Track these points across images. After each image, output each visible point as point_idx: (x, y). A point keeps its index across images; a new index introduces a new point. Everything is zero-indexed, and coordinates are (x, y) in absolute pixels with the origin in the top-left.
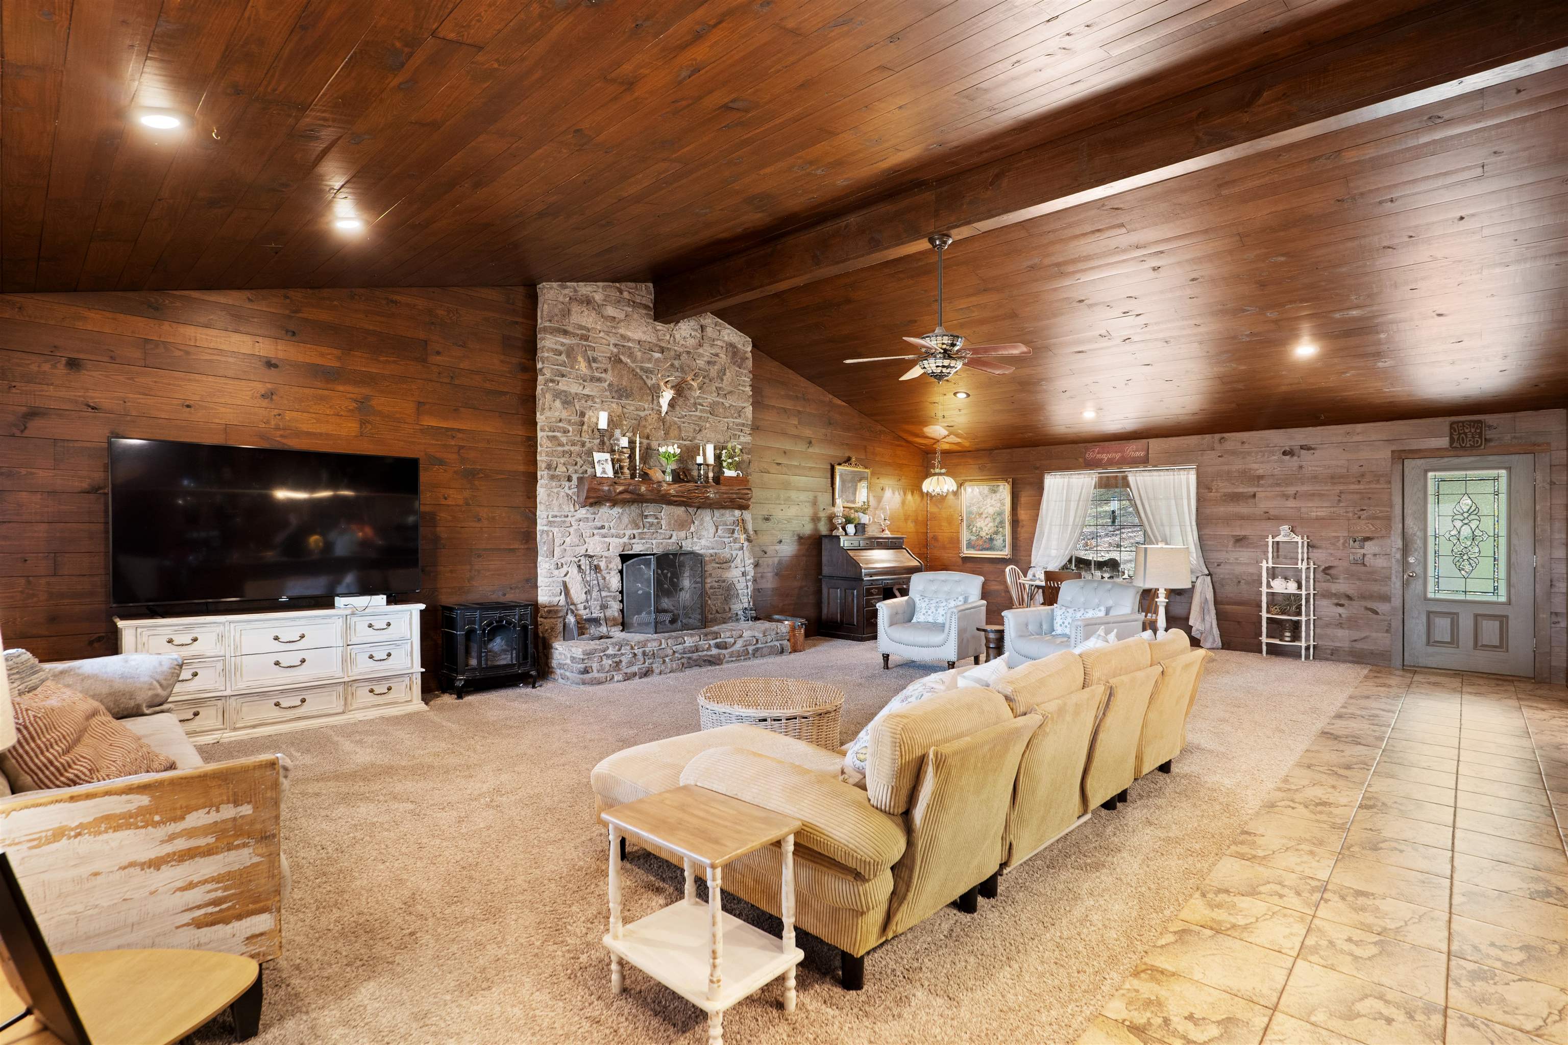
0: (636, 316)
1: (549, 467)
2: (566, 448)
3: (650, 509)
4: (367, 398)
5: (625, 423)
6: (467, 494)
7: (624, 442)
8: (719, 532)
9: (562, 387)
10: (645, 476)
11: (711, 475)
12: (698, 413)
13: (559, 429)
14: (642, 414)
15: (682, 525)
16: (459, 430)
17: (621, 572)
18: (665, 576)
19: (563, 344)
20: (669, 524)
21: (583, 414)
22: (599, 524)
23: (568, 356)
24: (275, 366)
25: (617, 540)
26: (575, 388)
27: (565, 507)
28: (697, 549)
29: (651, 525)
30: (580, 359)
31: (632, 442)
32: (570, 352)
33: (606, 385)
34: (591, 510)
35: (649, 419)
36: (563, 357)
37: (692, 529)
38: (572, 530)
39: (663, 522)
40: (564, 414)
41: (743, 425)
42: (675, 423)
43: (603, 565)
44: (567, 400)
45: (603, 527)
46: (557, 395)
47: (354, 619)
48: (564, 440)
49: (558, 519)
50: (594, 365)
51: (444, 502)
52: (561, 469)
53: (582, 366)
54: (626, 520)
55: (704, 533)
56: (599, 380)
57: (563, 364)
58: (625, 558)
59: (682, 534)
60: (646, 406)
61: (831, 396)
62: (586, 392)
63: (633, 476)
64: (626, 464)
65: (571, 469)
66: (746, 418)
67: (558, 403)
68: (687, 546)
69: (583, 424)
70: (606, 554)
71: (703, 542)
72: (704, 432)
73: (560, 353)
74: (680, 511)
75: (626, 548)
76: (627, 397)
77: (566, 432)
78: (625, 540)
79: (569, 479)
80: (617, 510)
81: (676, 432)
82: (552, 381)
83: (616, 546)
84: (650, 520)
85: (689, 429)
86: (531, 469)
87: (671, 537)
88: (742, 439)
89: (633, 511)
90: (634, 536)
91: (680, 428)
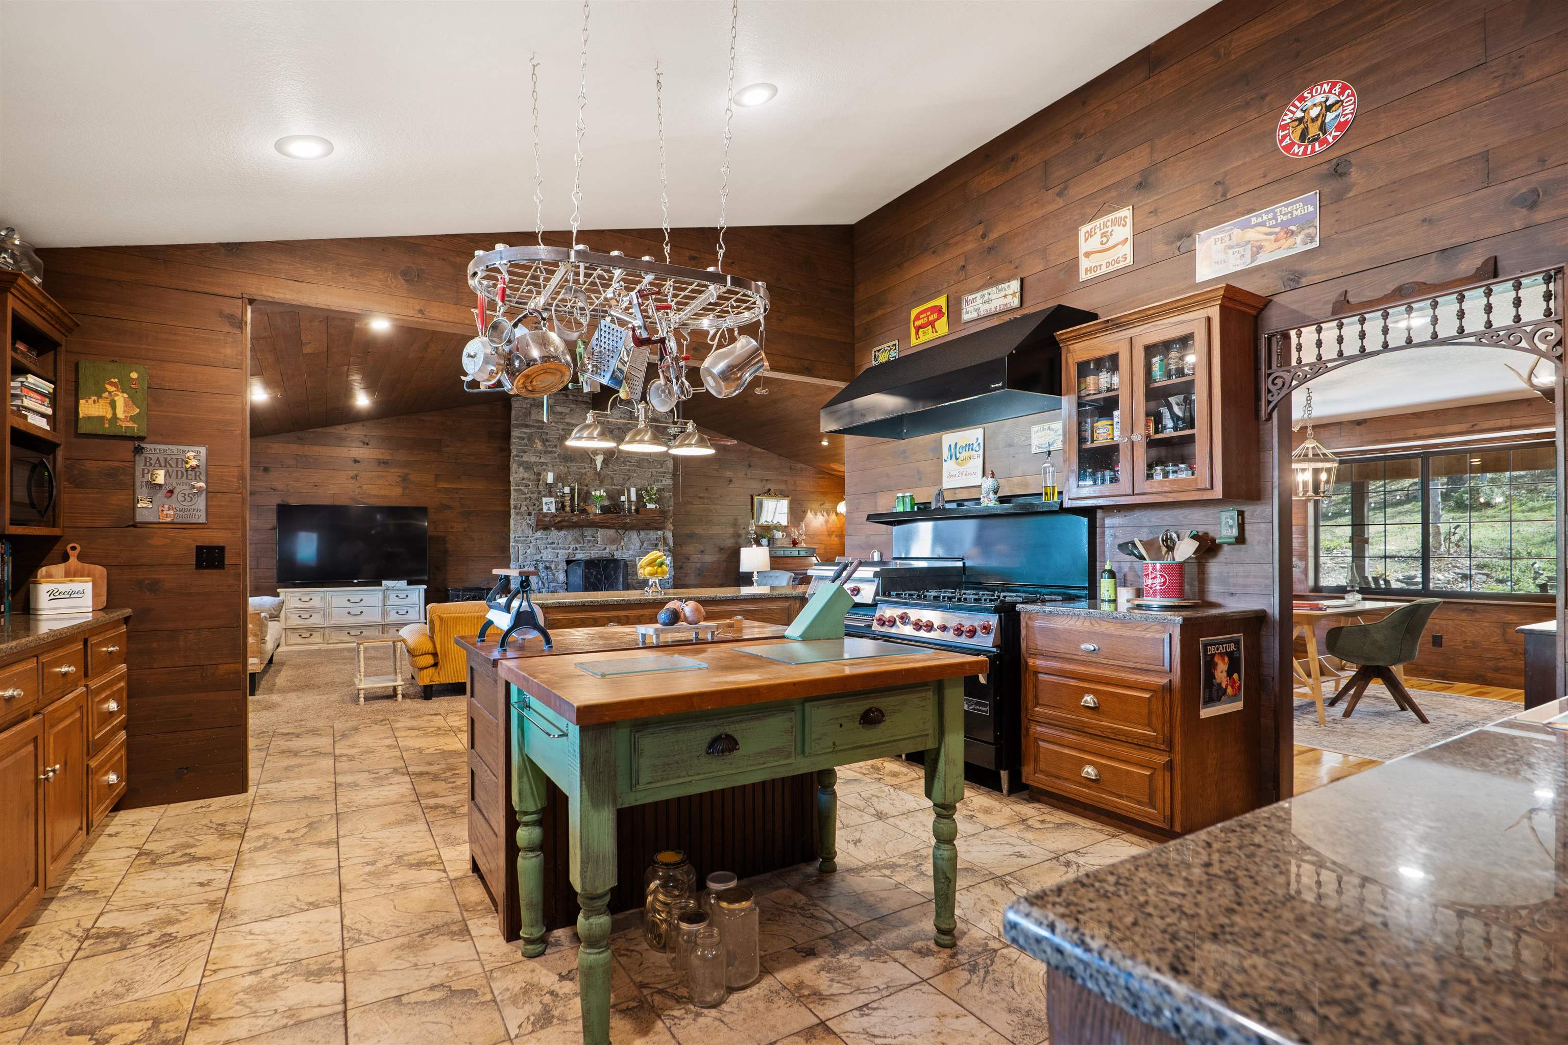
0: (578, 410)
1: (515, 508)
2: (528, 496)
3: (589, 532)
4: (407, 474)
5: (570, 477)
6: (466, 525)
7: (567, 490)
8: (645, 545)
9: (524, 459)
10: (583, 511)
11: (633, 508)
12: (627, 468)
13: (522, 485)
14: (583, 471)
15: (613, 541)
16: (461, 489)
17: (566, 571)
18: (592, 574)
19: (525, 433)
20: (603, 540)
21: (539, 474)
22: (550, 541)
23: (529, 440)
24: (358, 462)
25: (564, 551)
26: (533, 459)
27: (527, 532)
28: (625, 556)
29: (589, 541)
30: (537, 441)
31: (572, 490)
32: (530, 438)
33: (556, 455)
34: (545, 532)
35: (588, 474)
36: (526, 441)
37: (622, 544)
38: (531, 545)
39: (599, 540)
40: (526, 475)
41: (665, 473)
42: (608, 475)
43: (553, 566)
44: (528, 466)
45: (553, 543)
46: (521, 464)
47: (389, 592)
48: (526, 491)
49: (521, 539)
50: (547, 444)
51: (450, 530)
52: (524, 508)
53: (539, 445)
54: (570, 538)
55: (633, 547)
56: (551, 452)
57: (526, 445)
58: (568, 562)
59: (614, 547)
60: (586, 466)
61: (750, 446)
62: (542, 460)
63: (573, 511)
64: (568, 503)
65: (531, 509)
66: (667, 468)
67: (521, 469)
68: (618, 555)
69: (539, 480)
70: (556, 560)
71: (631, 552)
72: (632, 480)
73: (523, 439)
74: (611, 532)
75: (570, 556)
76: (571, 462)
77: (527, 486)
78: (570, 551)
79: (530, 514)
80: (562, 533)
81: (610, 481)
82: (517, 456)
83: (563, 554)
84: (589, 538)
85: (618, 479)
86: (507, 509)
87: (605, 549)
88: (664, 482)
89: (576, 532)
90: (577, 549)
91: (612, 478)
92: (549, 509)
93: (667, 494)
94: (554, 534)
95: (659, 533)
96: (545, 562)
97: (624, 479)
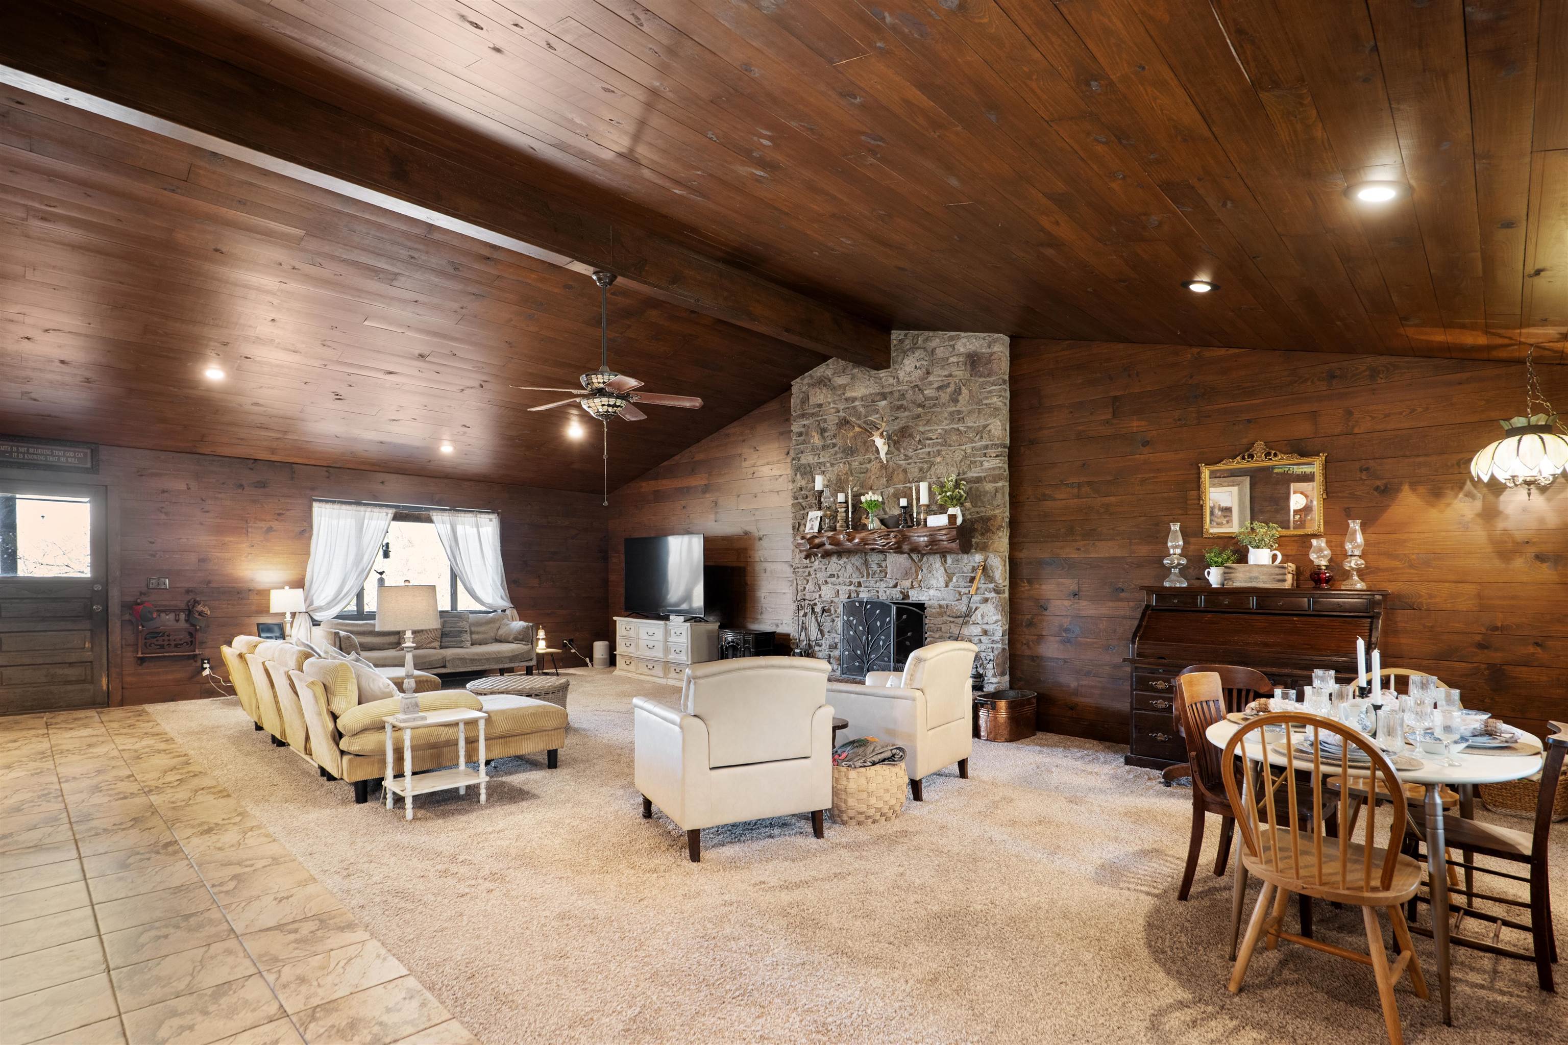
0: (860, 375)
3: (874, 560)
5: (851, 478)
7: (841, 497)
8: (954, 579)
9: (804, 461)
11: (923, 516)
12: (927, 450)
13: (800, 497)
14: (868, 466)
15: (907, 574)
19: (806, 426)
20: (893, 572)
22: (829, 574)
23: (807, 435)
25: (845, 588)
29: (876, 573)
30: (814, 434)
33: (837, 449)
36: (804, 437)
37: (920, 577)
38: (810, 578)
39: (889, 571)
40: (804, 484)
41: (986, 447)
42: (898, 467)
45: (833, 576)
49: (800, 570)
50: (826, 435)
53: (816, 440)
54: (849, 567)
55: (933, 582)
56: (828, 447)
57: (805, 442)
58: (850, 604)
59: (907, 583)
60: (870, 458)
62: (822, 460)
64: (840, 517)
68: (912, 596)
70: (836, 600)
71: (932, 592)
72: (931, 469)
74: (902, 559)
75: (852, 596)
76: (852, 455)
78: (852, 587)
81: (901, 476)
83: (844, 592)
84: (875, 569)
85: (910, 471)
87: (895, 586)
88: (986, 465)
89: (856, 560)
90: (860, 584)
91: (905, 471)
92: (812, 528)
93: (989, 487)
94: (834, 564)
95: (978, 558)
96: (823, 602)
97: (921, 470)
